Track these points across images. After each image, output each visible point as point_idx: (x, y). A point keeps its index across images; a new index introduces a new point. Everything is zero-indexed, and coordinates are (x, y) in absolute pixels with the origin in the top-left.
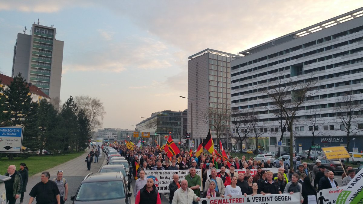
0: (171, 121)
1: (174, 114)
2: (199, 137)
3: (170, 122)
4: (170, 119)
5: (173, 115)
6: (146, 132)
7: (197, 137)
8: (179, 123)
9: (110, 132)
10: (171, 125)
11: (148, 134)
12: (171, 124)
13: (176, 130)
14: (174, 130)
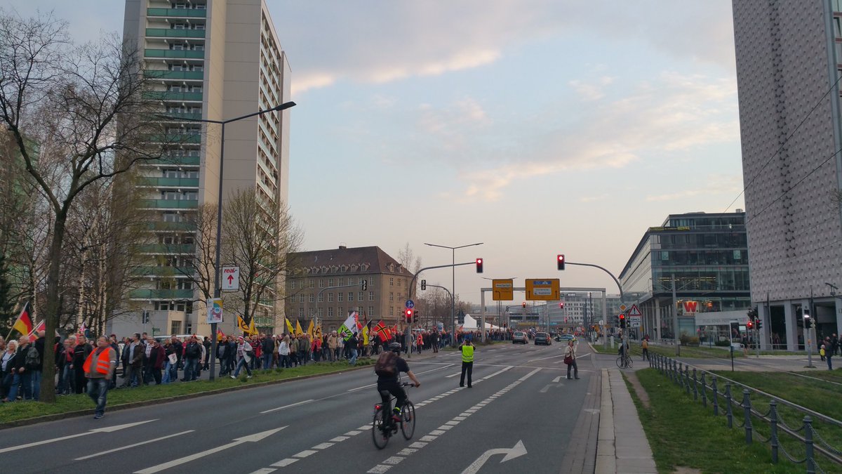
0: (704, 247)
1: (717, 223)
2: (804, 294)
3: (703, 253)
4: (702, 241)
5: (713, 226)
6: (542, 281)
7: (797, 296)
8: (737, 254)
9: (573, 303)
10: (708, 263)
11: (550, 289)
12: (710, 258)
13: (730, 282)
14: (720, 282)
